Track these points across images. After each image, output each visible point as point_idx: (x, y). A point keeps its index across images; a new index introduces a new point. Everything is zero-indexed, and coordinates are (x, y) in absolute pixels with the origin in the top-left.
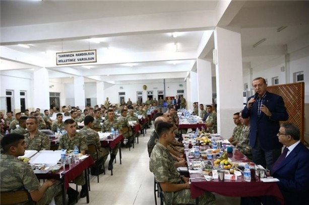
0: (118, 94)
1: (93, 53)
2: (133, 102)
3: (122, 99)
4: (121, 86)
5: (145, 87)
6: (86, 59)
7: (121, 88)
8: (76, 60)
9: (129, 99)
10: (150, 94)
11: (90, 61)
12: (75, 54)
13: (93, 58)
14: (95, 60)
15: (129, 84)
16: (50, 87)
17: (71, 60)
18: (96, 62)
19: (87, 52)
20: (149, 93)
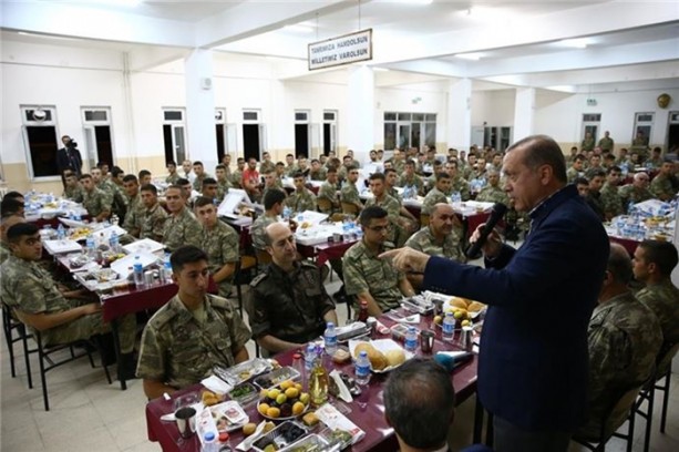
0: (581, 118)
1: (366, 39)
2: (617, 141)
3: (591, 132)
4: (592, 98)
5: (665, 101)
6: (353, 54)
7: (592, 102)
8: (338, 57)
9: (607, 133)
11: (360, 57)
12: (335, 42)
13: (365, 51)
14: (368, 56)
15: (616, 91)
16: (415, 102)
17: (330, 58)
18: (371, 58)
19: (355, 37)
20: (674, 118)
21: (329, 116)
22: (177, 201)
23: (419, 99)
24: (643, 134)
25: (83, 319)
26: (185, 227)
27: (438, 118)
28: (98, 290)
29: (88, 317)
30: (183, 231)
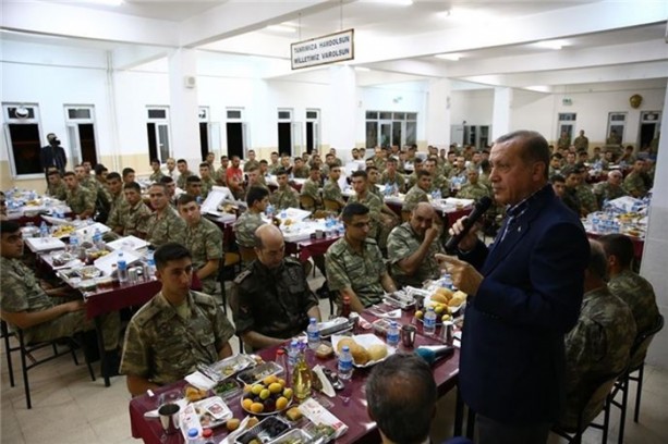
0: (557, 117)
1: (347, 39)
3: (567, 130)
4: (567, 98)
5: (637, 101)
6: (335, 54)
7: (567, 102)
8: (320, 57)
9: (582, 132)
10: (650, 120)
11: (343, 57)
12: (317, 42)
13: (347, 51)
14: (349, 56)
15: (591, 91)
17: (313, 58)
18: (353, 58)
19: (338, 37)
20: (646, 117)
21: (311, 115)
22: (161, 198)
23: (400, 98)
24: (616, 134)
25: (65, 317)
26: (169, 224)
27: (419, 117)
28: (81, 288)
29: (70, 314)
30: (168, 228)
